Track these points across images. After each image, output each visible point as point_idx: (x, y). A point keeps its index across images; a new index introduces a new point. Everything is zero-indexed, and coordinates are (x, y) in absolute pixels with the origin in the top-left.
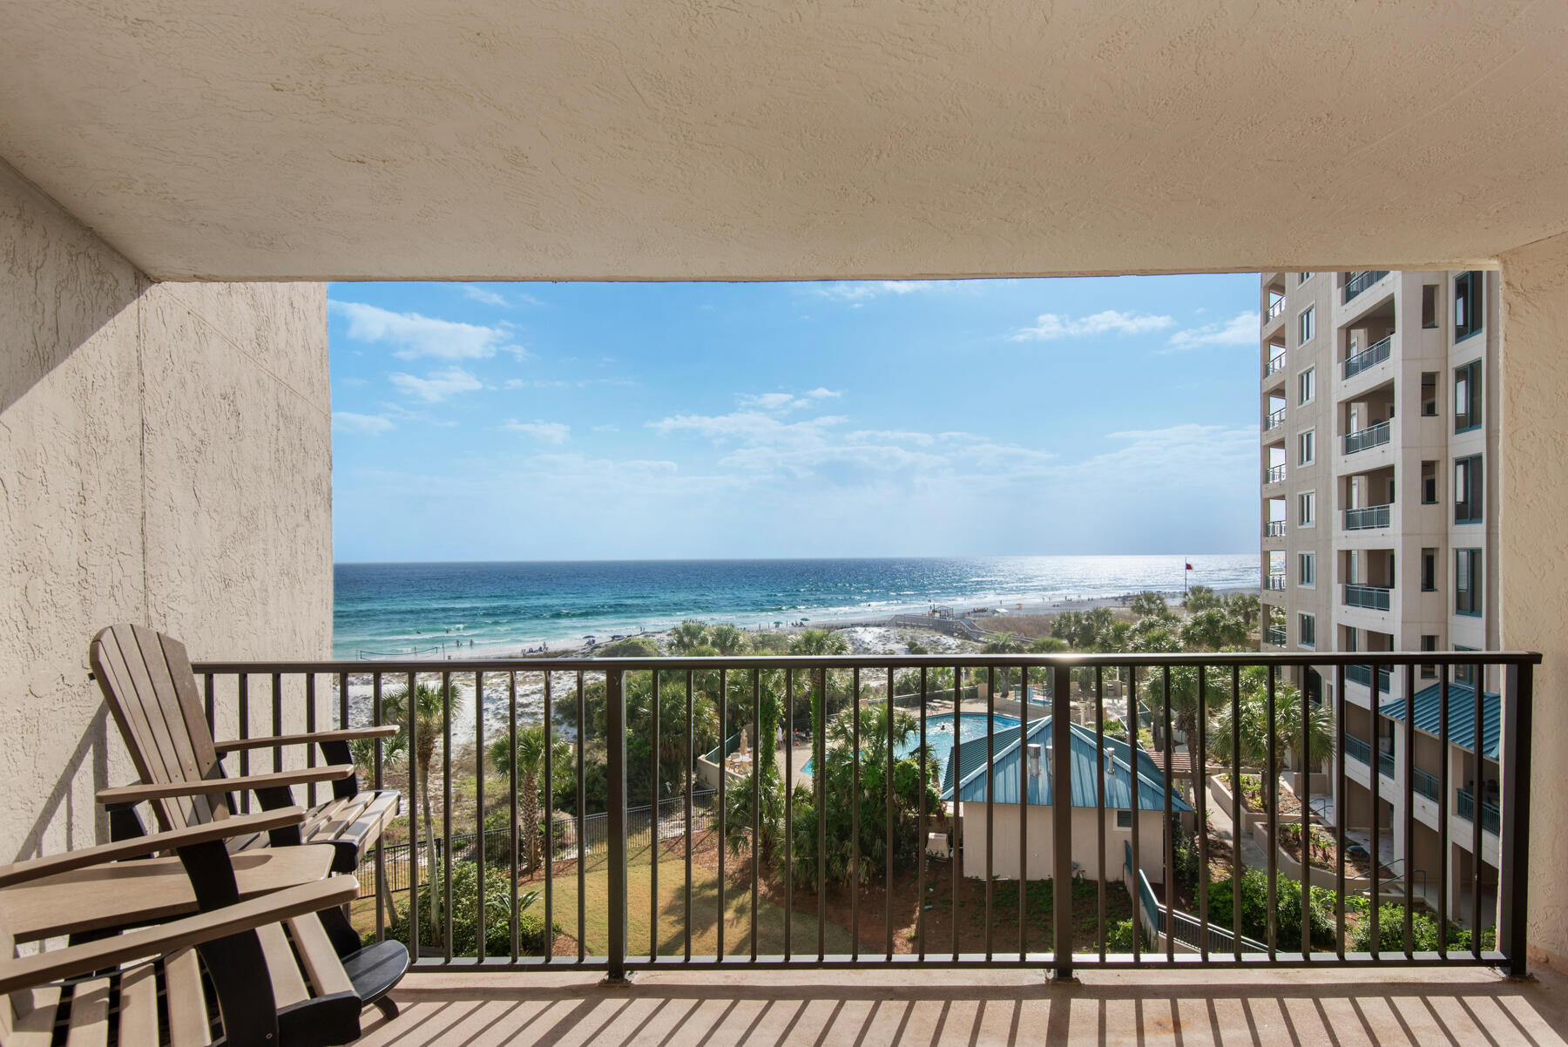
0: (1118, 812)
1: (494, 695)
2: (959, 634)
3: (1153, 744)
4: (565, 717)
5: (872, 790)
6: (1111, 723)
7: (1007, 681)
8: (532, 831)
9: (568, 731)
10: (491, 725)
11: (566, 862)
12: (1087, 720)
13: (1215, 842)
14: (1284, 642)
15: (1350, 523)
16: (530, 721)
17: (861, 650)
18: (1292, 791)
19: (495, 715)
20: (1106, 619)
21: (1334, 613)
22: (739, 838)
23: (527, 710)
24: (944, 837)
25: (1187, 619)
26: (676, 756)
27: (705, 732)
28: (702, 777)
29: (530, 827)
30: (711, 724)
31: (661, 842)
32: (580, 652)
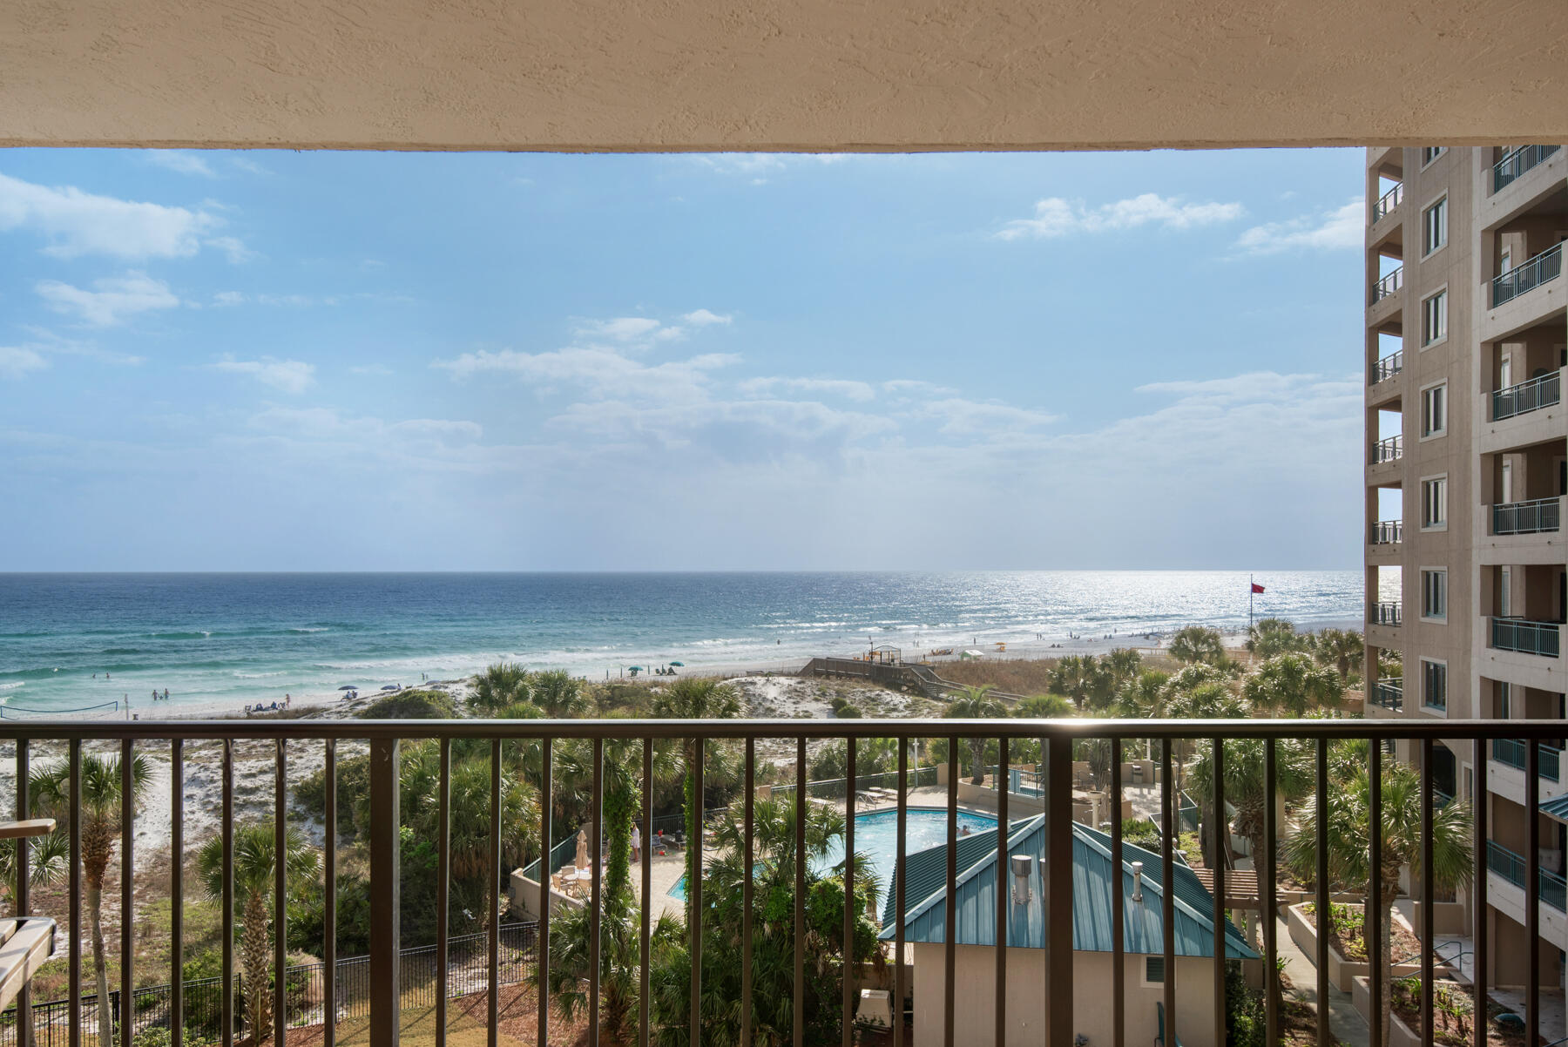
0: (1148, 959)
1: (203, 775)
2: (909, 688)
3: (1201, 857)
4: (309, 810)
5: (776, 924)
6: (1138, 824)
7: (981, 759)
8: (258, 982)
9: (314, 830)
10: (198, 821)
11: (309, 1030)
12: (1101, 819)
13: (1294, 1005)
14: (1399, 704)
15: (1500, 523)
16: (257, 814)
17: (761, 710)
18: (1410, 929)
19: (205, 805)
20: (1131, 667)
21: (1474, 660)
22: (573, 995)
23: (252, 798)
24: (885, 995)
25: (1255, 669)
26: (479, 871)
27: (522, 834)
28: (518, 902)
29: (255, 976)
30: (531, 822)
31: (456, 1001)
32: (334, 710)
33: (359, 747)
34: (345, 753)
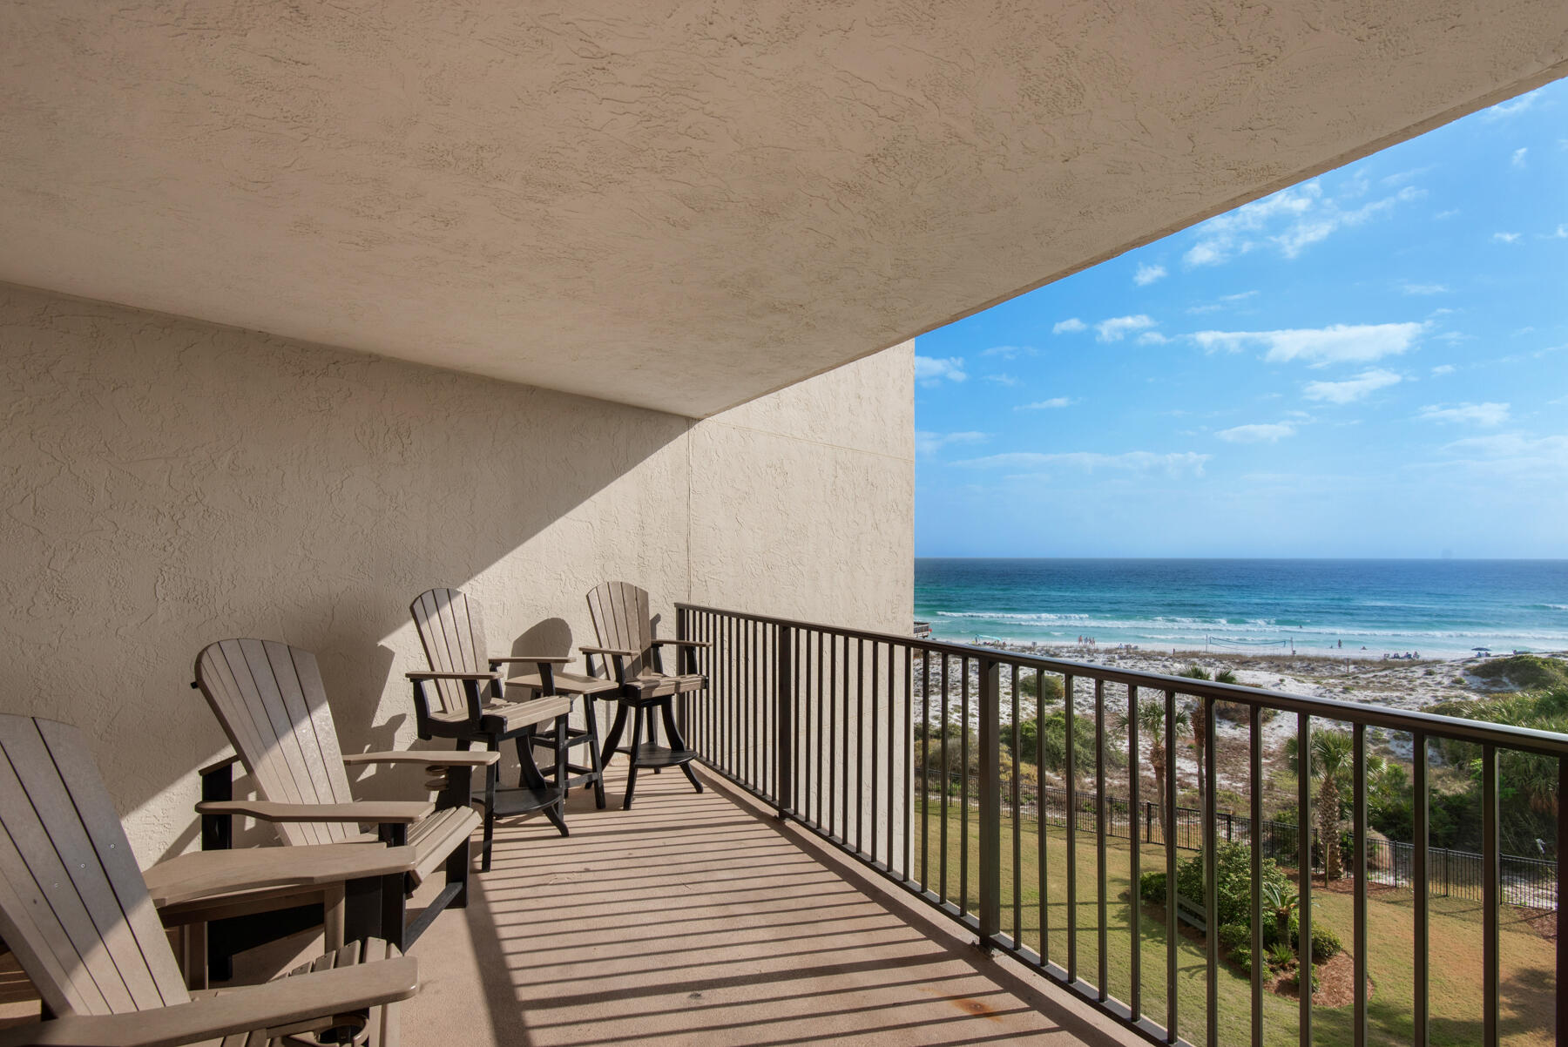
8: (1330, 839)
29: (1328, 833)
31: (1515, 908)
32: (1447, 663)
33: (1466, 694)
34: (1452, 697)
